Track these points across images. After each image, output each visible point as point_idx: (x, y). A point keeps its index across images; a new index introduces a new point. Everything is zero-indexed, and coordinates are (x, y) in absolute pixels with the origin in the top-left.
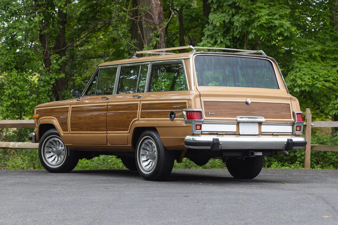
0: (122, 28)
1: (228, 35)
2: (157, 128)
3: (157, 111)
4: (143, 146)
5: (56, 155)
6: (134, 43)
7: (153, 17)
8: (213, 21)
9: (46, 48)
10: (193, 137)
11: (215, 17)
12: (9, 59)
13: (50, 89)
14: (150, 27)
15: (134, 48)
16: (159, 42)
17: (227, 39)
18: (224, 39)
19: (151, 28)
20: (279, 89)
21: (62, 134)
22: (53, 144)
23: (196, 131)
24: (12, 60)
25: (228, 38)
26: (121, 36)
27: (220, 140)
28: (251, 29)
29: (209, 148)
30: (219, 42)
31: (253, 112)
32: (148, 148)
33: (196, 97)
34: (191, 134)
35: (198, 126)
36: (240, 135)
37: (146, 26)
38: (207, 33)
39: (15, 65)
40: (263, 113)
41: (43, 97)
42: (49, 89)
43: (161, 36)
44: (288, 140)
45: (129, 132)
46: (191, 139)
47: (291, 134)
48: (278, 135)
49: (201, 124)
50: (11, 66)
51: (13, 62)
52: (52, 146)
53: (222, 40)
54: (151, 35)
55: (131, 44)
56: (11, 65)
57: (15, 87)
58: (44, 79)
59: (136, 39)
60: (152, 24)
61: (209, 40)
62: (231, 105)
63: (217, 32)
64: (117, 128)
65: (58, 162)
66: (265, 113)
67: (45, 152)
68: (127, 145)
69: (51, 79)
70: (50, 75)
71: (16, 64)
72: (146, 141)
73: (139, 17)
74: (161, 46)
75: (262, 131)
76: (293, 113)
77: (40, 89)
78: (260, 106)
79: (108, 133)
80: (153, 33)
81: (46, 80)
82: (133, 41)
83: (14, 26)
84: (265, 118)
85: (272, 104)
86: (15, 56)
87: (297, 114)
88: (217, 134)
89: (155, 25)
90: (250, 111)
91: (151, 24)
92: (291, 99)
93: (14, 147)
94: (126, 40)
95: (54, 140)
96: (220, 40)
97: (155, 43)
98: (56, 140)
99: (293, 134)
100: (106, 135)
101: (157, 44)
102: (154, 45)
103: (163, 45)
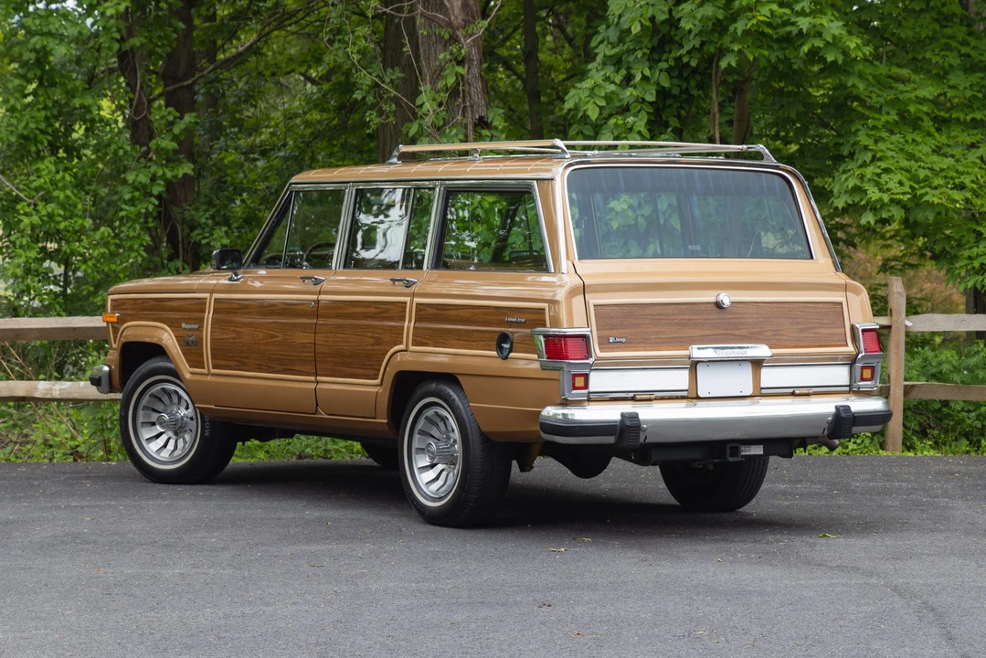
0: (358, 37)
1: (664, 57)
2: (459, 378)
3: (461, 330)
4: (420, 425)
5: (170, 434)
6: (391, 80)
7: (447, 4)
8: (623, 19)
9: (138, 88)
10: (565, 411)
11: (626, 6)
12: (32, 126)
13: (151, 210)
14: (440, 34)
15: (392, 95)
16: (466, 77)
17: (661, 70)
18: (653, 70)
19: (441, 37)
20: (812, 258)
21: (188, 376)
22: (160, 400)
23: (574, 392)
24: (40, 127)
25: (663, 65)
26: (355, 61)
27: (641, 417)
28: (731, 42)
29: (611, 440)
30: (638, 77)
31: (736, 332)
32: (435, 432)
33: (572, 293)
34: (559, 402)
35: (577, 379)
36: (698, 398)
37: (425, 33)
38: (603, 51)
39: (49, 142)
40: (765, 333)
41: (132, 234)
42: (147, 209)
43: (471, 60)
44: (837, 408)
45: (381, 384)
46: (561, 417)
47: (847, 389)
48: (808, 395)
49: (586, 371)
50: (36, 145)
51: (43, 132)
52: (160, 407)
53: (647, 72)
54: (441, 56)
55: (383, 82)
56: (36, 141)
57: (51, 207)
58: (134, 181)
59: (397, 69)
60: (443, 25)
61: (609, 71)
62: (674, 314)
63: (632, 47)
64: (344, 369)
65: (176, 453)
66: (771, 333)
67: (139, 425)
68: (375, 418)
69: (153, 179)
70: (149, 167)
71: (50, 138)
72: (430, 412)
73: (406, 4)
74: (470, 88)
75: (762, 386)
76: (853, 328)
77: (121, 210)
78: (757, 314)
79: (321, 382)
80: (448, 53)
81: (140, 183)
82: (388, 74)
83: (45, 30)
84: (771, 348)
85: (790, 305)
86: (49, 114)
87: (864, 331)
88: (633, 399)
89: (452, 28)
90: (727, 329)
91: (440, 26)
92: (846, 288)
93: (49, 396)
94: (370, 70)
95: (163, 390)
96: (642, 72)
97: (451, 81)
98: (170, 390)
99: (852, 390)
100: (312, 386)
101: (458, 84)
102: (449, 86)
103: (477, 86)
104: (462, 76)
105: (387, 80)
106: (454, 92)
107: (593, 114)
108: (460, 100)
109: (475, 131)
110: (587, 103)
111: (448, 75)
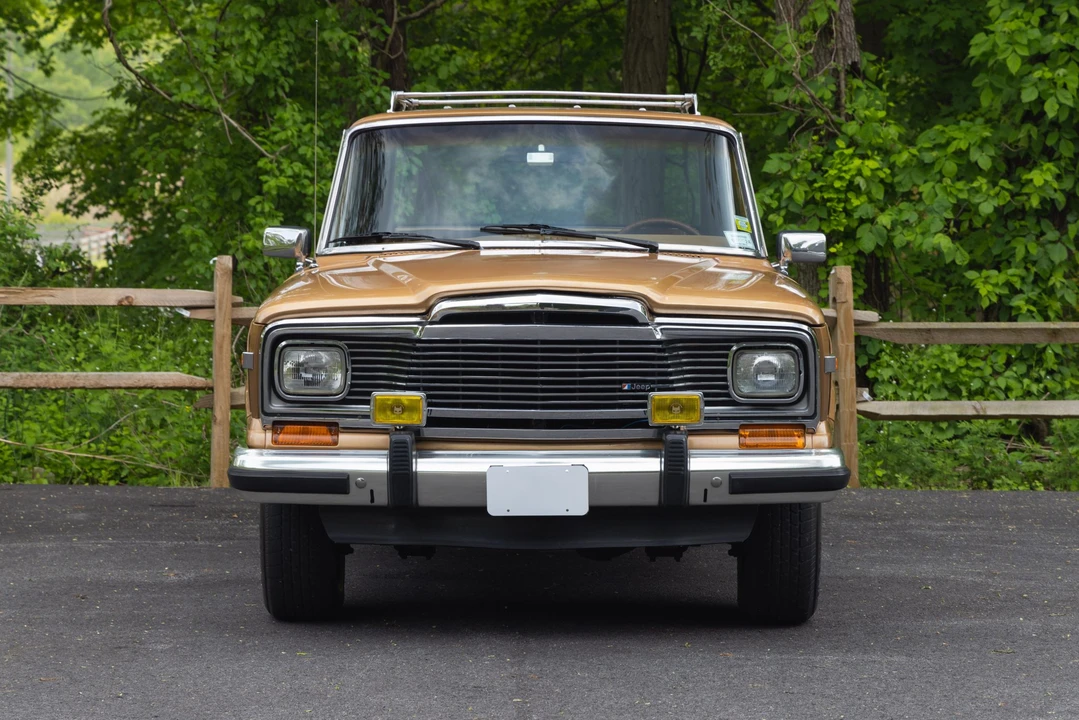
9: (396, 19)
16: (838, 13)
30: (1064, 18)
39: (291, 87)
50: (276, 90)
51: (285, 74)
55: (733, 17)
56: (276, 84)
57: (297, 167)
71: (292, 82)
74: (842, 27)
96: (1068, 11)
97: (821, 17)
101: (830, 21)
102: (819, 24)
103: (851, 23)
104: (834, 12)
105: (736, 15)
106: (826, 32)
107: (1014, 66)
108: (833, 41)
109: (845, 80)
110: (1004, 51)
111: (816, 10)
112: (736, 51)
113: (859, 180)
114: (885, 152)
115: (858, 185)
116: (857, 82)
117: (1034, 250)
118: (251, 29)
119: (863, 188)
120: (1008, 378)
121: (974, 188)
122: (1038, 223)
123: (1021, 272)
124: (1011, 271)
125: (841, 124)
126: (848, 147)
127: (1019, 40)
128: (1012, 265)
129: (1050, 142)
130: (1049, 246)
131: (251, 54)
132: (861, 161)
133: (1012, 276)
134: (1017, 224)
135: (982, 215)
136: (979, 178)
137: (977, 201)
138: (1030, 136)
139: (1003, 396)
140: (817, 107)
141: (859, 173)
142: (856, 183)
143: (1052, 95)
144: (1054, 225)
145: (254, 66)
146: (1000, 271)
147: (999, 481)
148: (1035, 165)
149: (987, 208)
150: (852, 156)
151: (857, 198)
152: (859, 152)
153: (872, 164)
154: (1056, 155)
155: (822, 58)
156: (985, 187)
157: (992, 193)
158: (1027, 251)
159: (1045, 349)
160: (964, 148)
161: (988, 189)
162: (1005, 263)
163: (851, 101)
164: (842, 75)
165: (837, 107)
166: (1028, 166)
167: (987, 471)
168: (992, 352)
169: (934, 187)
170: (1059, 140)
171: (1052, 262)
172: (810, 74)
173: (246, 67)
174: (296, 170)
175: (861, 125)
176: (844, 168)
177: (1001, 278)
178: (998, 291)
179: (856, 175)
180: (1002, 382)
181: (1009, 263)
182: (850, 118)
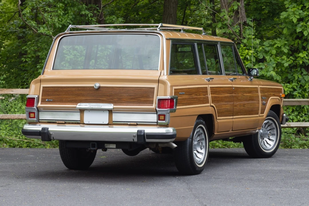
6: (211, 7)
101: (238, 9)
102: (235, 9)
103: (244, 9)
104: (239, 6)
105: (209, 7)
106: (237, 12)
107: (295, 20)
108: (239, 15)
109: (243, 26)
110: (292, 17)
111: (233, 5)
112: (210, 18)
113: (248, 57)
114: (255, 48)
115: (247, 58)
116: (246, 27)
117: (300, 77)
118: (60, 10)
119: (249, 59)
120: (293, 116)
121: (282, 59)
122: (301, 69)
123: (296, 84)
124: (293, 84)
125: (241, 40)
126: (244, 47)
127: (296, 13)
128: (293, 82)
129: (304, 45)
130: (304, 76)
131: (60, 18)
132: (248, 51)
133: (293, 85)
134: (295, 70)
135: (285, 66)
136: (284, 56)
137: (284, 62)
138: (299, 43)
139: (291, 121)
140: (235, 35)
141: (248, 54)
142: (247, 57)
143: (306, 30)
144: (305, 70)
145: (61, 22)
146: (290, 84)
147: (294, 146)
148: (300, 52)
149: (286, 65)
150: (245, 49)
151: (247, 62)
152: (247, 48)
153: (251, 52)
154: (306, 49)
155: (235, 20)
156: (286, 59)
157: (288, 60)
158: (298, 77)
159: (304, 107)
160: (279, 46)
161: (287, 59)
162: (291, 81)
163: (244, 33)
164: (242, 25)
165: (240, 35)
166: (298, 52)
167: (290, 144)
168: (288, 108)
169: (270, 58)
170: (307, 45)
171: (305, 81)
172: (232, 25)
173: (59, 22)
174: (75, 53)
175: (247, 40)
176: (243, 53)
177: (290, 86)
178: (290, 90)
179: (247, 55)
180: (291, 117)
181: (292, 81)
182: (244, 38)
